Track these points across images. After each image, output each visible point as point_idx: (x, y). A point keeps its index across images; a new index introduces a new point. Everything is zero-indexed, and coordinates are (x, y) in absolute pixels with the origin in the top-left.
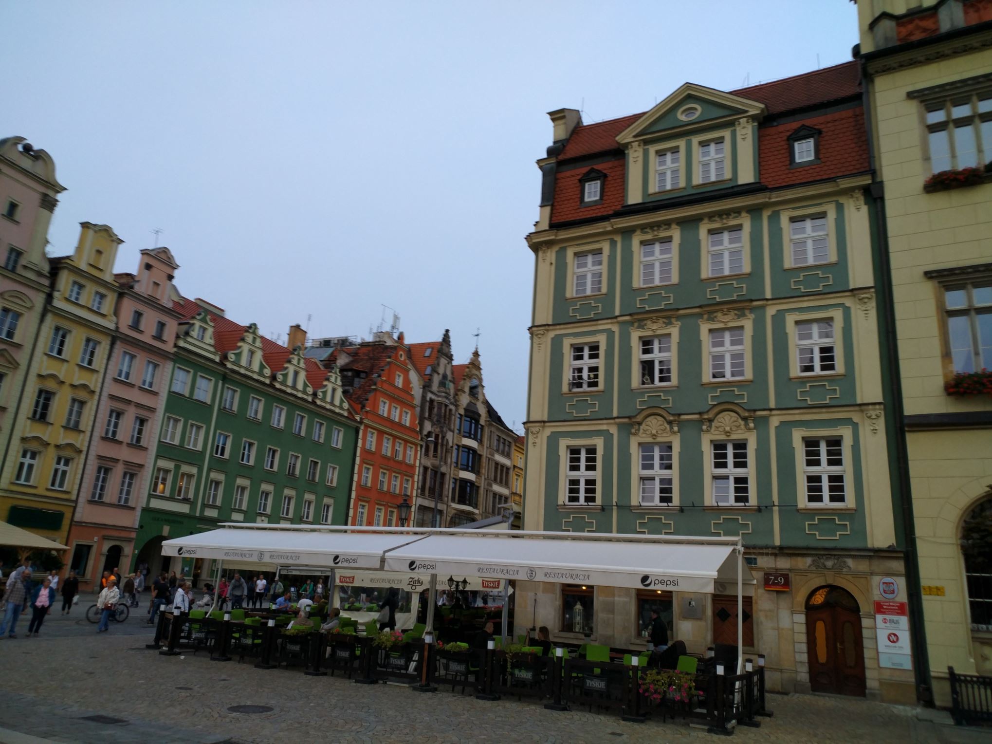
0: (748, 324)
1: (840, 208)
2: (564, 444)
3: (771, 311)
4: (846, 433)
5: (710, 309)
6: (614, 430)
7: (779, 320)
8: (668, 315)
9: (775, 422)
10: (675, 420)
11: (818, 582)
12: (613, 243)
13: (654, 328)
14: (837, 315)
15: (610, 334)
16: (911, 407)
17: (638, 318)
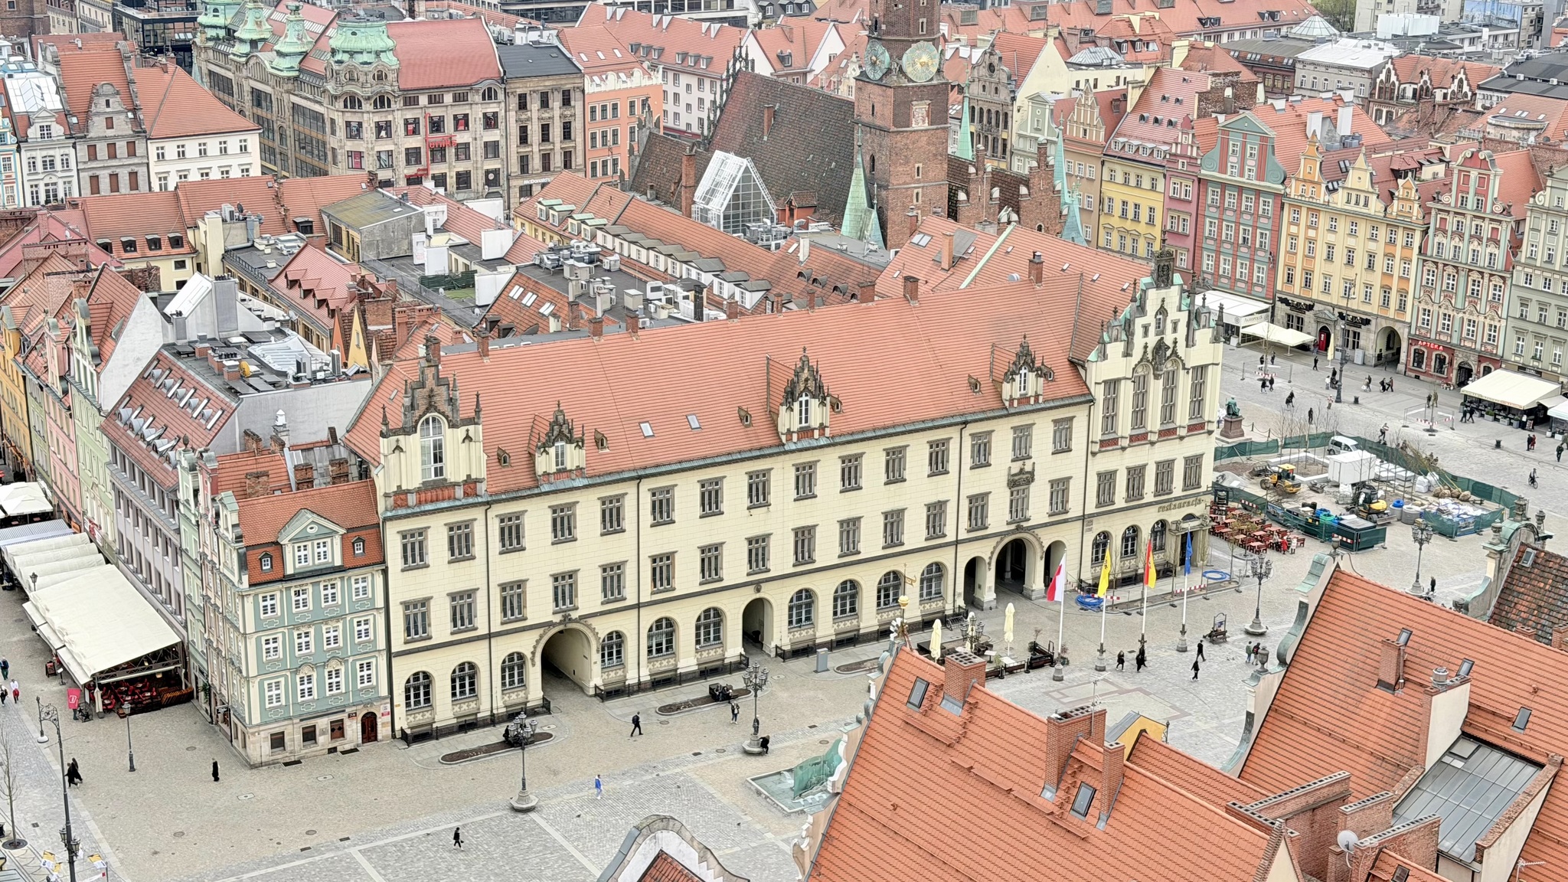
0: (340, 624)
1: (373, 575)
2: (266, 683)
3: (348, 618)
4: (373, 660)
5: (326, 621)
6: (288, 674)
7: (351, 621)
8: (309, 624)
9: (351, 660)
10: (314, 666)
11: (365, 712)
12: (281, 591)
13: (303, 630)
14: (371, 618)
15: (284, 633)
16: (394, 650)
17: (297, 627)
